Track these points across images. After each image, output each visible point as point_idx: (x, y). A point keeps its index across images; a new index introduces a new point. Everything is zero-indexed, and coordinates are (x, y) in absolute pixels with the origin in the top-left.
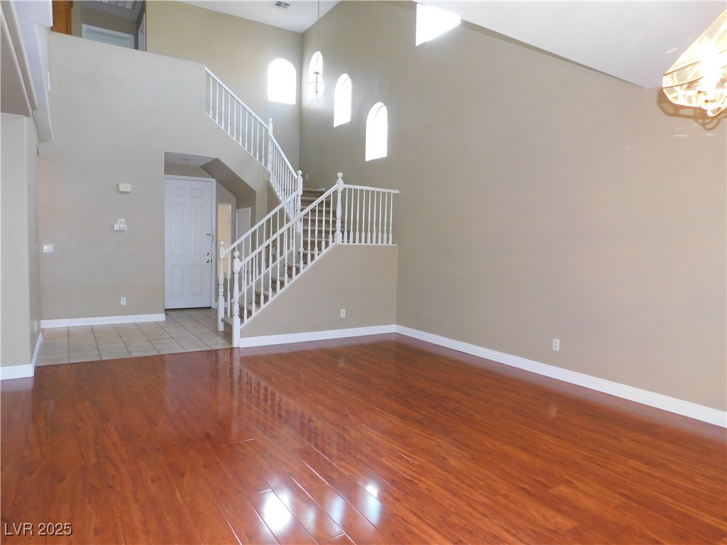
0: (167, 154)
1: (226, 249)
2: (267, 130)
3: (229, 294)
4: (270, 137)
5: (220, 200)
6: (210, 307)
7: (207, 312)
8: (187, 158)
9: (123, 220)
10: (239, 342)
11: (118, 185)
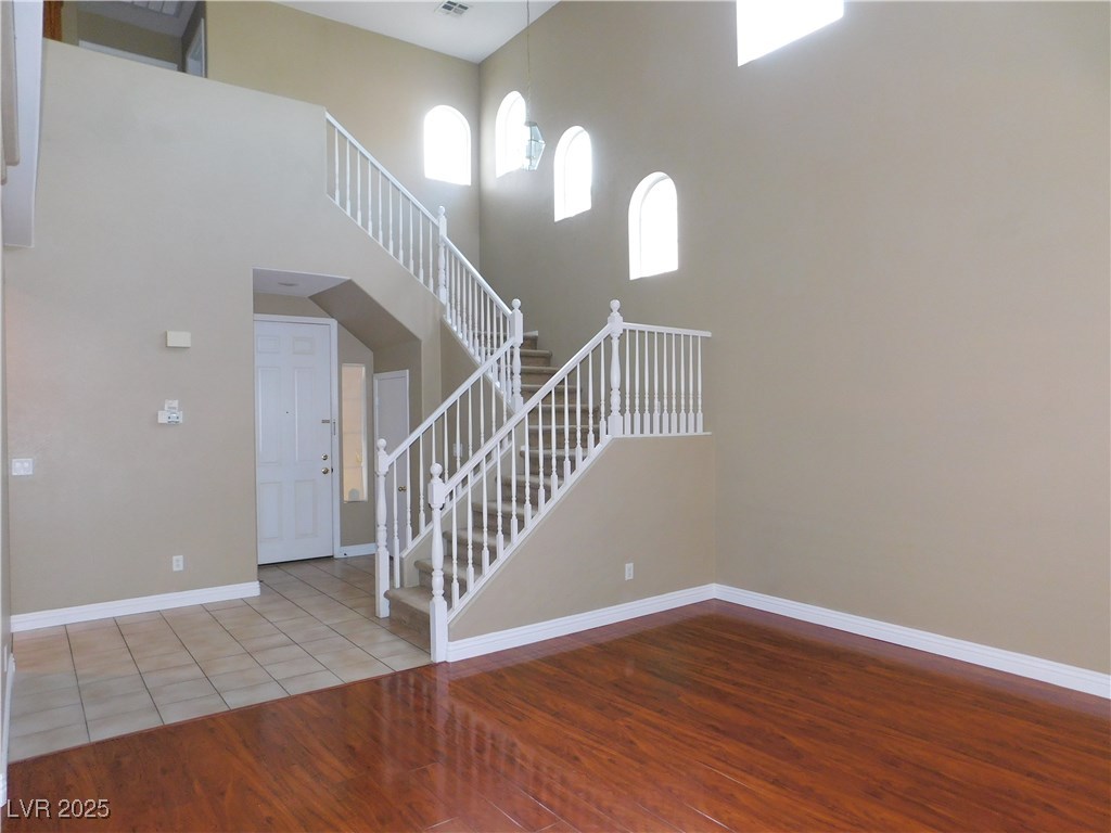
0: (258, 275)
1: (389, 454)
2: (436, 228)
3: (397, 542)
4: (443, 240)
5: (345, 358)
6: (330, 558)
7: (324, 566)
8: (288, 281)
9: (175, 403)
10: (448, 649)
11: (166, 333)
